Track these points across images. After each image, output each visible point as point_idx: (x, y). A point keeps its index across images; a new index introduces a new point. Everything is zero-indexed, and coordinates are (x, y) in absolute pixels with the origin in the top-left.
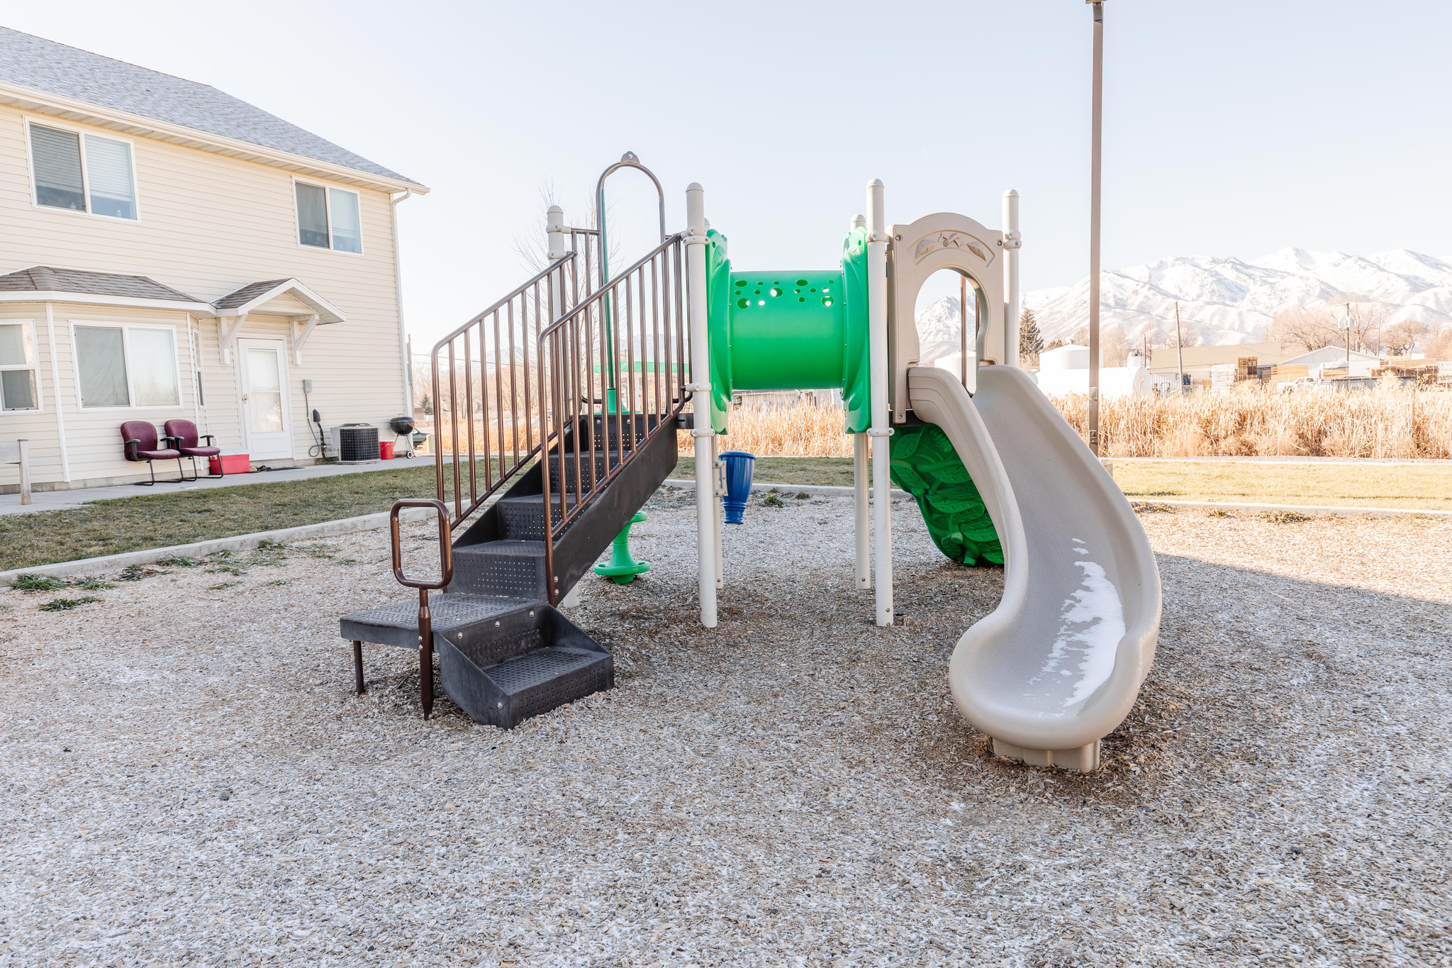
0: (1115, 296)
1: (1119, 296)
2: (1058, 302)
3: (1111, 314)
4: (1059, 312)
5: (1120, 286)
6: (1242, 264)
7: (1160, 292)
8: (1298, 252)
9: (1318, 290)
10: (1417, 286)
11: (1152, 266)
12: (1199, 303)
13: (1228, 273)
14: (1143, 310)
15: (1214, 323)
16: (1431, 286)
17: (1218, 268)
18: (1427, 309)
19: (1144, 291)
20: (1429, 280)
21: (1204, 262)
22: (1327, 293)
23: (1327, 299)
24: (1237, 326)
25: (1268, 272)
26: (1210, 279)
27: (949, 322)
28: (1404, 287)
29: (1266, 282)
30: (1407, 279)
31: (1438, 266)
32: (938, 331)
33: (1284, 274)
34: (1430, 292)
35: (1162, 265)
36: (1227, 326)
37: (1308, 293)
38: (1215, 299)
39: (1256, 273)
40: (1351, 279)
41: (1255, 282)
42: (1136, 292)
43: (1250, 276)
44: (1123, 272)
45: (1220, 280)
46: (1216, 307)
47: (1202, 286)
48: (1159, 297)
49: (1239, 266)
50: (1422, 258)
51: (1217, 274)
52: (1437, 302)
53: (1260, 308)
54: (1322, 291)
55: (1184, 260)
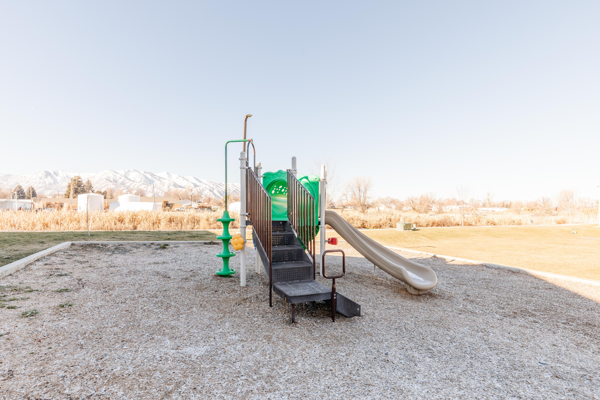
0: (113, 178)
1: (115, 178)
2: (92, 178)
3: (112, 184)
4: (93, 181)
5: (115, 176)
6: (153, 174)
7: (128, 179)
8: (168, 173)
9: (173, 184)
10: (196, 186)
11: (126, 171)
12: (140, 183)
13: (149, 176)
14: (122, 184)
15: (145, 190)
16: (199, 186)
17: (146, 174)
18: (198, 192)
19: (123, 178)
20: (198, 185)
21: (142, 172)
22: (175, 185)
23: (175, 187)
24: (151, 191)
25: (160, 178)
26: (144, 177)
27: (45, 180)
28: (193, 186)
29: (159, 180)
30: (193, 184)
31: (200, 181)
32: (40, 183)
33: (164, 179)
34: (198, 188)
35: (129, 171)
36: (148, 191)
37: (170, 184)
38: (145, 183)
39: (157, 177)
40: (180, 182)
41: (156, 180)
42: (120, 178)
43: (155, 178)
44: (116, 171)
45: (146, 178)
46: (146, 185)
47: (141, 179)
48: (128, 181)
49: (152, 175)
50: (196, 179)
51: (146, 176)
52: (200, 190)
53: (158, 187)
54: (174, 184)
55: (136, 171)
